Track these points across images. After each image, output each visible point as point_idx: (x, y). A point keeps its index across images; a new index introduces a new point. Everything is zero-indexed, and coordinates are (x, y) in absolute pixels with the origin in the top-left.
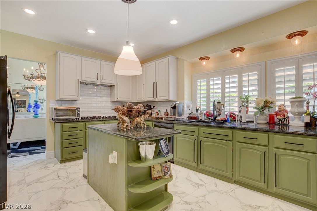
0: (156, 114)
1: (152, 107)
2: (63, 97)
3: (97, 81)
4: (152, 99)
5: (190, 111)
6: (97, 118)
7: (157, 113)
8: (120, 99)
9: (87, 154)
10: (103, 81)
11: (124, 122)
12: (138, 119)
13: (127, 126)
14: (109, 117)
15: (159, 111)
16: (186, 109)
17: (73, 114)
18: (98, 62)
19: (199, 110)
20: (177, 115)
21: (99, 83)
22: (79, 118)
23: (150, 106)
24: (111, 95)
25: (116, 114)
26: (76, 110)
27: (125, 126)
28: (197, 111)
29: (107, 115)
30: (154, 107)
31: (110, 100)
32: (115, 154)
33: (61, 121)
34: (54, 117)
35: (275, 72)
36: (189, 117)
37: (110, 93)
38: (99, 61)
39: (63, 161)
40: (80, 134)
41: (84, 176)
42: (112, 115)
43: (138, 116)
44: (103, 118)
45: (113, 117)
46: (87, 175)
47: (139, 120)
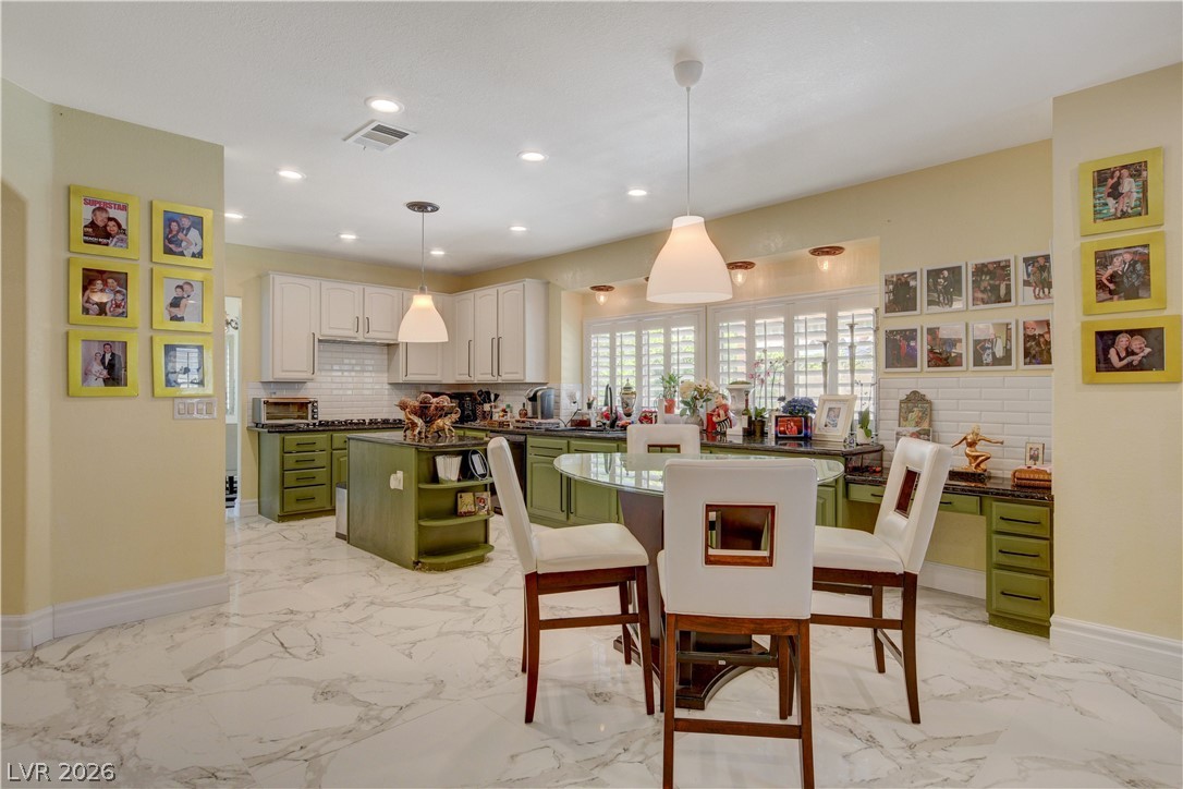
0: (501, 414)
1: (492, 397)
2: (281, 375)
3: (356, 335)
4: (488, 378)
5: (574, 408)
6: (356, 424)
7: (504, 411)
8: (412, 378)
9: (346, 491)
10: (371, 334)
11: (414, 425)
12: (440, 422)
13: (420, 433)
14: (385, 422)
15: (508, 406)
16: (565, 402)
17: (300, 414)
18: (357, 288)
19: (595, 403)
20: (539, 416)
21: (361, 339)
22: (314, 424)
23: (488, 393)
24: (389, 365)
25: (401, 415)
26: (310, 405)
27: (416, 432)
28: (589, 406)
29: (380, 417)
30: (497, 396)
31: (386, 380)
32: (400, 474)
33: (283, 430)
34: (264, 420)
35: (718, 328)
36: (572, 421)
37: (386, 362)
38: (361, 287)
39: (285, 517)
40: (321, 458)
41: (339, 536)
42: (391, 417)
43: (440, 416)
44: (370, 424)
45: (395, 420)
46: (345, 533)
47: (441, 424)
